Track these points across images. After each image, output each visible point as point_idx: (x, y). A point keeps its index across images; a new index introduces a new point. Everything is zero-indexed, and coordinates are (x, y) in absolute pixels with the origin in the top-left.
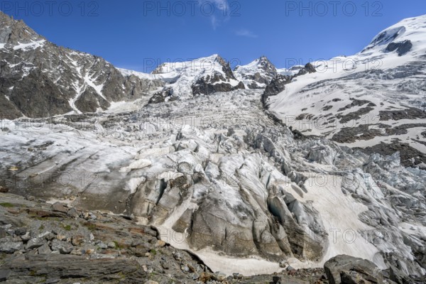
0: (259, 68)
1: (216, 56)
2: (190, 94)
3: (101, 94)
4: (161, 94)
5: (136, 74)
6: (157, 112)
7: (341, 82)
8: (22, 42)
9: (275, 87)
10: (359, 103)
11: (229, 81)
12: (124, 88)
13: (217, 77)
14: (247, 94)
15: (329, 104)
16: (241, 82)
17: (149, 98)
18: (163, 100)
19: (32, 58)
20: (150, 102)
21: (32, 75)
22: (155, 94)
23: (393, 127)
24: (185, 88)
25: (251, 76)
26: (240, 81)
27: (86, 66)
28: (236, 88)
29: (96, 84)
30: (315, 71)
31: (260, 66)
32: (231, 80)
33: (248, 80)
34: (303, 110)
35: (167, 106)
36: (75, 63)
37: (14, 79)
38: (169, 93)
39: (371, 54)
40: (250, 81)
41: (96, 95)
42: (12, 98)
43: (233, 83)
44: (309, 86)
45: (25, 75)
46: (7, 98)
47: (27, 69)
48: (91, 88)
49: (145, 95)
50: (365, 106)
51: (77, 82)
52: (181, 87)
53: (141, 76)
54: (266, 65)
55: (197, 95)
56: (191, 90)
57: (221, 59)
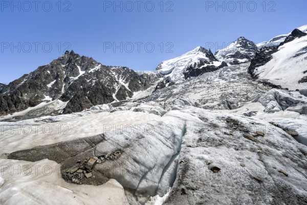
1: (199, 47)
2: (183, 79)
3: (128, 88)
4: (163, 82)
5: (146, 72)
6: (163, 94)
8: (92, 68)
11: (212, 63)
12: (140, 82)
13: (202, 62)
14: (233, 70)
16: (223, 62)
17: (155, 86)
18: (165, 86)
19: (96, 76)
20: (157, 88)
21: (96, 83)
22: (159, 83)
24: (178, 75)
25: (232, 55)
27: (119, 74)
28: (220, 67)
29: (125, 83)
31: (239, 45)
32: (214, 62)
33: (230, 59)
35: (169, 89)
36: (114, 73)
37: (89, 88)
38: (168, 80)
40: (232, 59)
41: (126, 89)
42: (89, 98)
43: (217, 64)
45: (93, 84)
46: (87, 97)
47: (94, 81)
48: (123, 86)
49: (152, 85)
51: (116, 84)
52: (175, 75)
53: (149, 73)
54: (245, 43)
55: (188, 78)
56: (184, 76)
57: (204, 49)
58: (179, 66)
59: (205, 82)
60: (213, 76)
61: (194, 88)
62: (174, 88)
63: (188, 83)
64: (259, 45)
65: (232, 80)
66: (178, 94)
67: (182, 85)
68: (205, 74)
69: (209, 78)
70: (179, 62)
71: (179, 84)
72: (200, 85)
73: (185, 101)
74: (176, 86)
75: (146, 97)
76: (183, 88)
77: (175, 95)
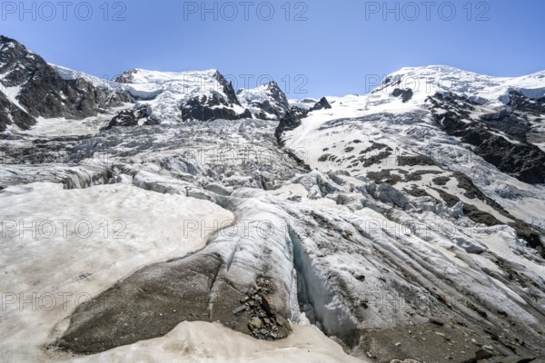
0: (269, 95)
1: (214, 71)
2: (178, 119)
4: (131, 114)
5: (88, 79)
7: (359, 123)
9: (290, 120)
10: (379, 146)
11: (232, 106)
13: (216, 99)
14: (258, 127)
15: (351, 146)
16: (247, 110)
17: (110, 117)
18: (136, 123)
20: (113, 123)
22: (122, 112)
23: (410, 172)
24: (169, 109)
25: (259, 103)
26: (246, 107)
28: (242, 116)
29: (7, 85)
30: (330, 107)
31: (269, 92)
32: (234, 105)
33: (255, 108)
34: (324, 150)
38: (144, 112)
39: (379, 96)
40: (259, 110)
41: (6, 103)
43: (238, 110)
44: (328, 123)
49: (102, 112)
50: (384, 150)
52: (163, 107)
53: (97, 82)
54: (276, 93)
55: (188, 120)
56: (180, 113)
57: (222, 77)
58: (173, 92)
59: (218, 136)
60: (230, 127)
61: (197, 140)
62: (158, 131)
63: (188, 129)
64: (291, 102)
65: (255, 141)
66: (164, 145)
67: (175, 130)
68: (219, 121)
69: (224, 130)
70: (173, 83)
71: (170, 127)
72: (209, 139)
73: (188, 165)
74: (161, 129)
75: (82, 138)
76: (176, 135)
77: (160, 145)
